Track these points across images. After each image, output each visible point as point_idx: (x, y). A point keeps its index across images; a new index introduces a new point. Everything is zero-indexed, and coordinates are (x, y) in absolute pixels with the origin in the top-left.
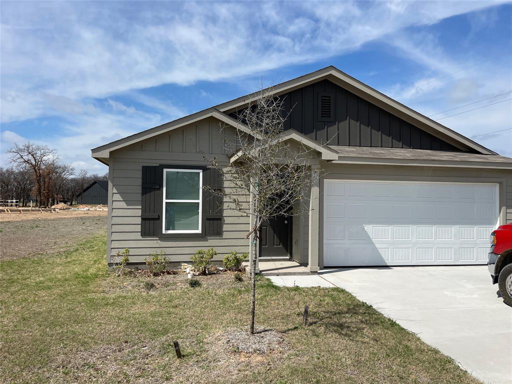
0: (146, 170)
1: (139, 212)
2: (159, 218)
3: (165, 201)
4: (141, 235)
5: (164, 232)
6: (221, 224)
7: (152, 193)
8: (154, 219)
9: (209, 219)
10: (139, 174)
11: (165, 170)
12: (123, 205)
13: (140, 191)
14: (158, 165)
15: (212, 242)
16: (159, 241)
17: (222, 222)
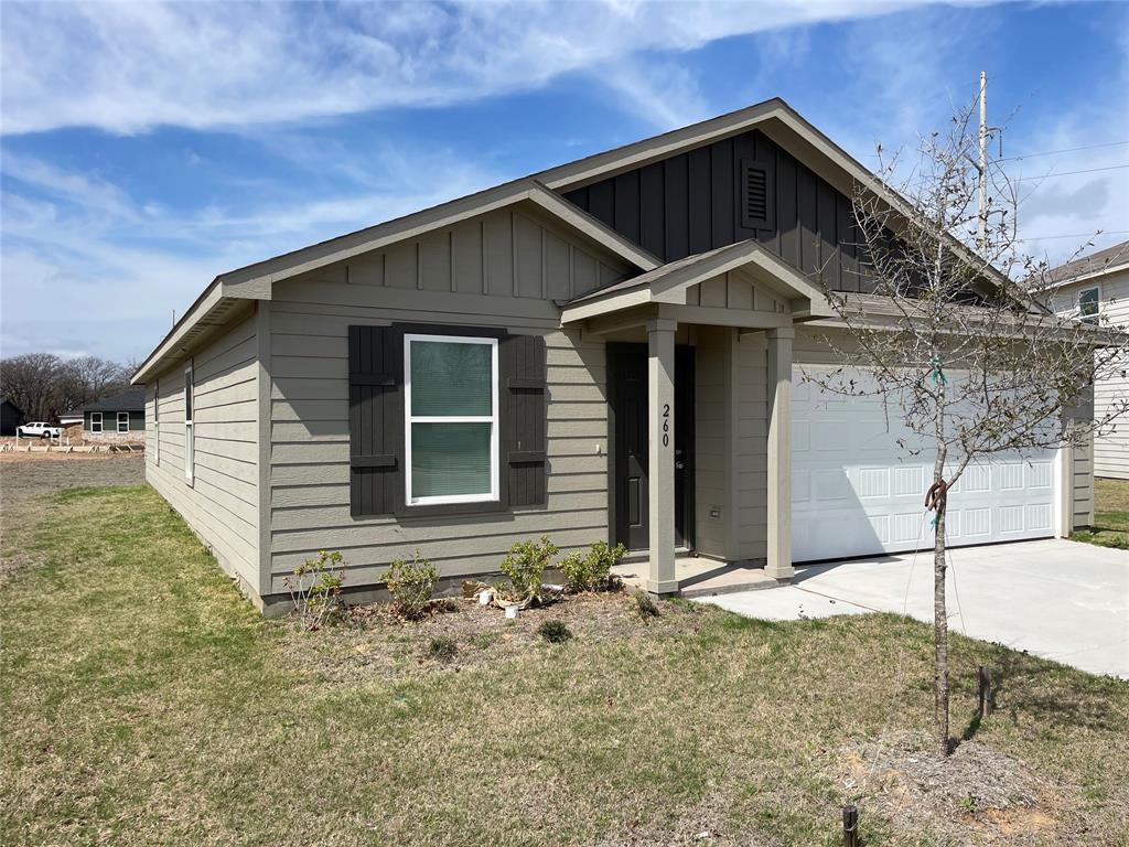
0: (358, 335)
1: (344, 453)
2: (398, 466)
3: (409, 419)
4: (352, 514)
5: (409, 502)
6: (544, 474)
7: (377, 400)
8: (383, 469)
9: (515, 465)
10: (342, 348)
11: (408, 338)
12: (302, 432)
13: (346, 396)
14: (390, 325)
15: (525, 521)
16: (398, 527)
17: (546, 471)
